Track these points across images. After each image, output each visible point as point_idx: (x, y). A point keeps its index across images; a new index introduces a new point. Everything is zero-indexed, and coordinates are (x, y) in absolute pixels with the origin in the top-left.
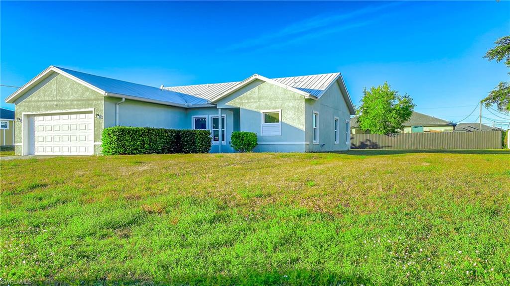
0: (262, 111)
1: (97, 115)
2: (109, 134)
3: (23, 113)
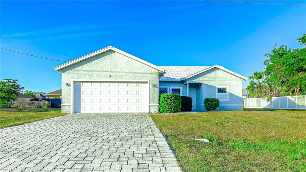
0: (217, 86)
1: (153, 85)
2: (168, 98)
3: (72, 80)
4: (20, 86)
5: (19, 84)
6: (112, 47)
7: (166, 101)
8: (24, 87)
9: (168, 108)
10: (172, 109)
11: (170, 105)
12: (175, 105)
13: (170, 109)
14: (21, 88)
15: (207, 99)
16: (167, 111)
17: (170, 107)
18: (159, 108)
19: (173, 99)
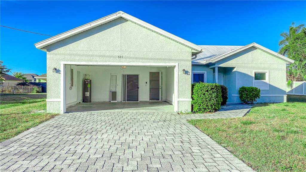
0: (254, 71)
1: (183, 70)
2: (207, 91)
3: (62, 63)
4: (4, 68)
5: (3, 66)
6: (123, 12)
7: (204, 94)
8: (9, 70)
9: (207, 106)
10: (212, 106)
11: (210, 100)
12: (217, 101)
13: (210, 107)
14: (6, 71)
15: (243, 88)
16: (205, 109)
17: (209, 104)
18: (192, 105)
19: (214, 92)
